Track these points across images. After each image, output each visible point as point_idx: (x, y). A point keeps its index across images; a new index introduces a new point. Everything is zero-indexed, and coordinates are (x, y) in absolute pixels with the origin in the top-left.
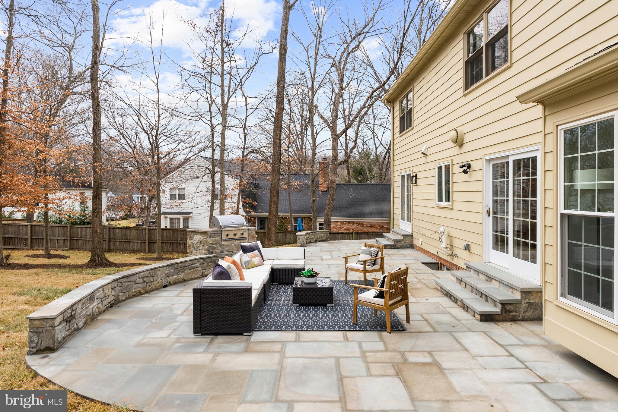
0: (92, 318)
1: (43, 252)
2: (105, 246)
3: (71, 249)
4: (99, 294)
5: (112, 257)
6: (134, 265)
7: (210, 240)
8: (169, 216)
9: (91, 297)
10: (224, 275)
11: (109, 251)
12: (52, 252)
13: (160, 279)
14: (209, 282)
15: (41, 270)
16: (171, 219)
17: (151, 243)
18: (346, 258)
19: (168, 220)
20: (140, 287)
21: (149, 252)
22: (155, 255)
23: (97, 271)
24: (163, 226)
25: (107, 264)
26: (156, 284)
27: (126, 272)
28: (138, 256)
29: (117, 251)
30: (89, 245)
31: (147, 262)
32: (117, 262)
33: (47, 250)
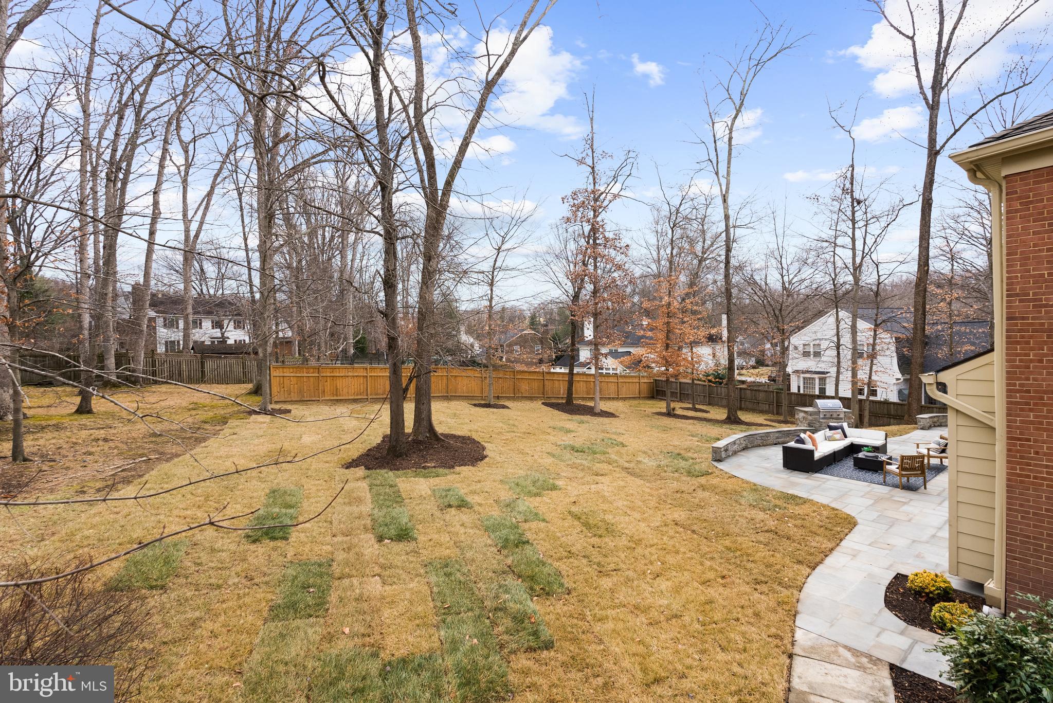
0: (735, 453)
1: (691, 406)
2: (737, 404)
3: (710, 404)
4: (738, 442)
5: (744, 416)
6: (761, 425)
7: (810, 418)
8: (802, 375)
9: (734, 443)
10: (802, 441)
11: (741, 409)
12: (697, 406)
13: (772, 439)
14: (792, 444)
15: (695, 422)
16: (804, 378)
17: (779, 406)
18: (918, 445)
19: (802, 379)
20: (759, 442)
21: (777, 414)
22: (781, 418)
23: (733, 427)
24: (794, 389)
25: (738, 422)
26: (769, 442)
27: (753, 431)
28: (766, 417)
29: (747, 410)
30: (724, 402)
31: (773, 424)
32: (747, 420)
33: (694, 405)
